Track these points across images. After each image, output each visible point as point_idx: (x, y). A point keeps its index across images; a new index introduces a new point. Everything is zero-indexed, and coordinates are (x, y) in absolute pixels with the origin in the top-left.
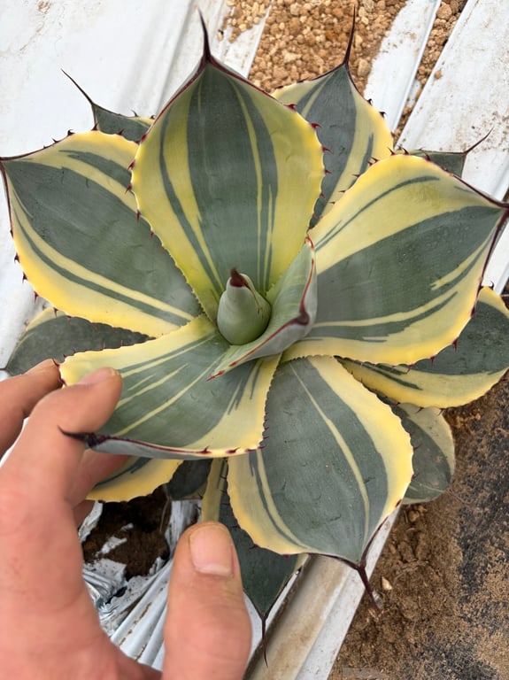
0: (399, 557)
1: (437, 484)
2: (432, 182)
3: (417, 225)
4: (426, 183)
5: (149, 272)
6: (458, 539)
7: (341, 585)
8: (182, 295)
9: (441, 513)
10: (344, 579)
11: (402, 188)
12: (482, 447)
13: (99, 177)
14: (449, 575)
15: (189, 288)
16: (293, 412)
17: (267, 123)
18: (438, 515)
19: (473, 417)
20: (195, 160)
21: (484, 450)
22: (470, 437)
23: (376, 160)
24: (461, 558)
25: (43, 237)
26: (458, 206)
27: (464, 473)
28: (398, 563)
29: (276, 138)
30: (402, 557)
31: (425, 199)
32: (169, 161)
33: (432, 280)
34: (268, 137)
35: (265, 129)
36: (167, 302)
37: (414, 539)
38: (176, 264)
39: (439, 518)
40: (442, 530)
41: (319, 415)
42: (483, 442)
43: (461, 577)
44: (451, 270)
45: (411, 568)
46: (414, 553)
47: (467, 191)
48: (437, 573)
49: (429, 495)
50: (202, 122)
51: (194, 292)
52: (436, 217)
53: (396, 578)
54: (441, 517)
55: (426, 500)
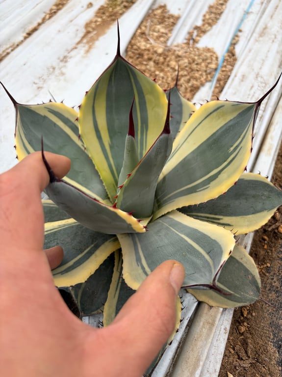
0: (236, 357)
1: (252, 294)
2: (221, 108)
3: (217, 131)
4: (219, 111)
5: (81, 172)
6: (273, 342)
7: (200, 368)
8: (98, 187)
9: (259, 328)
10: (201, 363)
11: (208, 118)
12: (275, 282)
13: (60, 124)
14: (272, 369)
15: (101, 182)
16: (161, 235)
17: (144, 89)
18: (257, 329)
19: (265, 266)
20: (109, 111)
21: (277, 284)
22: (266, 278)
23: (194, 112)
24: (277, 355)
25: (29, 143)
26: (235, 114)
27: (268, 300)
28: (237, 361)
29: (148, 97)
30: (239, 356)
31: (219, 118)
32: (97, 109)
33: (228, 149)
34: (144, 97)
35: (142, 93)
36: (89, 189)
37: (245, 343)
38: (96, 168)
39: (258, 331)
40: (262, 339)
41: (176, 234)
42: (275, 279)
43: (280, 368)
44: (237, 140)
45: (246, 364)
46: (246, 352)
47: (237, 105)
48: (264, 367)
49: (248, 300)
50: (114, 90)
51: (104, 184)
52: (225, 124)
53: (237, 372)
54: (260, 330)
55: (247, 304)
